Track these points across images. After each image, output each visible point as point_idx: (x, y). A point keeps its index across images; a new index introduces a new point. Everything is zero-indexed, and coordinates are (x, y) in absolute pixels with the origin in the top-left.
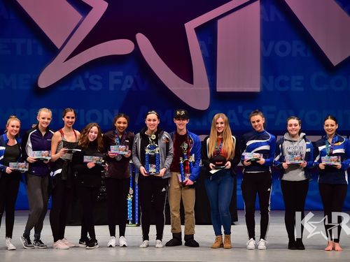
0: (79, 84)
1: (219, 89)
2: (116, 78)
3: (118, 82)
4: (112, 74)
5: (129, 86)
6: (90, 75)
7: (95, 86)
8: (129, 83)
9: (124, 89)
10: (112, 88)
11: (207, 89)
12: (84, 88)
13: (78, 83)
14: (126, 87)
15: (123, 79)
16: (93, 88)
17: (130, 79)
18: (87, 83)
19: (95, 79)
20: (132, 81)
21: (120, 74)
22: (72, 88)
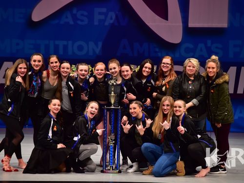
0: (68, 19)
1: (191, 24)
2: (100, 13)
3: (102, 17)
4: (97, 10)
5: (112, 22)
6: (77, 12)
7: (82, 21)
8: (111, 19)
9: (107, 24)
10: (96, 23)
11: (180, 24)
12: (72, 23)
13: (67, 17)
14: (109, 22)
15: (106, 14)
16: (79, 22)
17: (112, 15)
18: (75, 18)
19: (82, 15)
20: (114, 17)
21: (104, 10)
22: (62, 22)
